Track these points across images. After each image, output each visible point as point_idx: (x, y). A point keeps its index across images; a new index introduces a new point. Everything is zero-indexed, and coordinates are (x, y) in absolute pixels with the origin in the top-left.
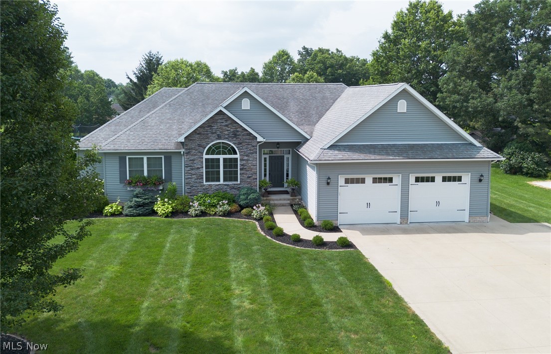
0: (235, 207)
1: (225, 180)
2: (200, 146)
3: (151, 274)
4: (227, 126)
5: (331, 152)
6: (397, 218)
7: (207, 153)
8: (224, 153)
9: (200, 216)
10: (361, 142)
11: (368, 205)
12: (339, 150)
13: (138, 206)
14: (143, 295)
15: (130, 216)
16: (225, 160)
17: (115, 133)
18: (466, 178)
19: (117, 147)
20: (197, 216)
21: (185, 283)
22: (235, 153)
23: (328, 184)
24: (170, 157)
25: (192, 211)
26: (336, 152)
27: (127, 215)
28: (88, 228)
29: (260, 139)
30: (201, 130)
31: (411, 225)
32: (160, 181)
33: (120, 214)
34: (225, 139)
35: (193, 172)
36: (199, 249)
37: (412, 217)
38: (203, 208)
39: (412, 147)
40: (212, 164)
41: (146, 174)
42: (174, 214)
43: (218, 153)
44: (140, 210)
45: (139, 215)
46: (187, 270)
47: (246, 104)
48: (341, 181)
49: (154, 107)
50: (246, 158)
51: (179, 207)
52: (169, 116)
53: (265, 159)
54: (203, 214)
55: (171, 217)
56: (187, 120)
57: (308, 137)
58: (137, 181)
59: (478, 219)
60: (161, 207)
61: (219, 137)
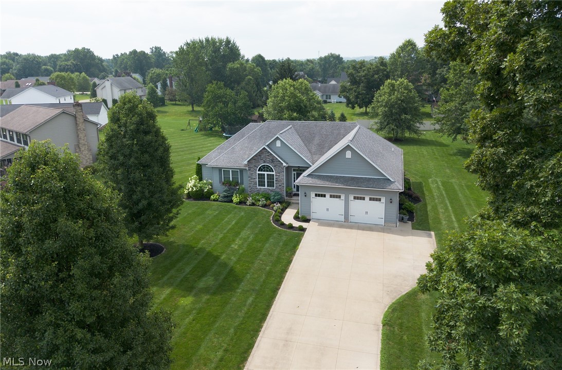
0: (269, 202)
1: (268, 186)
2: (255, 166)
3: (211, 231)
4: (268, 156)
5: (307, 178)
6: (342, 218)
7: (259, 171)
8: (267, 171)
9: (252, 205)
10: (331, 174)
11: (328, 210)
12: (312, 178)
13: (225, 197)
14: (203, 238)
15: (221, 202)
16: (267, 174)
17: (220, 153)
18: (383, 200)
19: (217, 164)
20: (250, 205)
21: (221, 236)
22: (273, 172)
23: (305, 196)
24: (242, 171)
25: (248, 203)
26: (310, 179)
27: (220, 201)
28: (180, 211)
29: (284, 164)
30: (256, 157)
31: (351, 223)
32: (237, 184)
33: (217, 200)
34: (267, 163)
35: (252, 180)
36: (236, 223)
37: (351, 219)
38: (254, 201)
39: (353, 178)
40: (261, 177)
41: (231, 179)
42: (240, 203)
43: (264, 171)
44: (226, 199)
45: (225, 202)
46: (225, 231)
47: (278, 144)
48: (313, 195)
49: (242, 137)
50: (278, 174)
51: (243, 200)
52: (246, 145)
53: (294, 174)
54: (253, 204)
55: (239, 204)
56: (254, 148)
57: (311, 164)
58: (227, 183)
59: (390, 224)
60: (235, 199)
61: (264, 162)
